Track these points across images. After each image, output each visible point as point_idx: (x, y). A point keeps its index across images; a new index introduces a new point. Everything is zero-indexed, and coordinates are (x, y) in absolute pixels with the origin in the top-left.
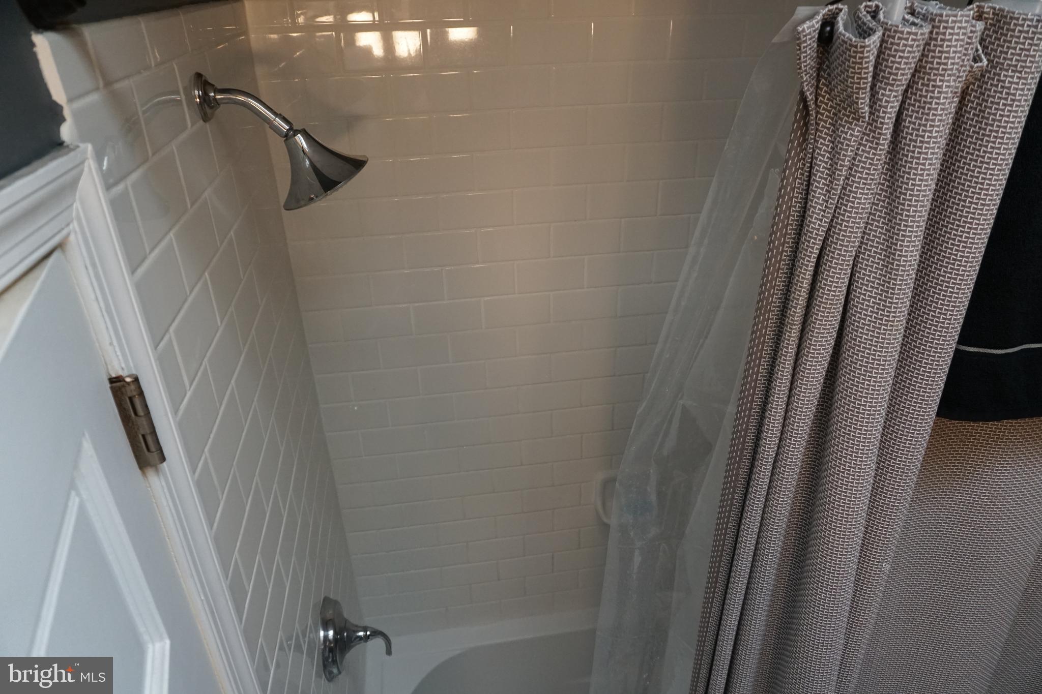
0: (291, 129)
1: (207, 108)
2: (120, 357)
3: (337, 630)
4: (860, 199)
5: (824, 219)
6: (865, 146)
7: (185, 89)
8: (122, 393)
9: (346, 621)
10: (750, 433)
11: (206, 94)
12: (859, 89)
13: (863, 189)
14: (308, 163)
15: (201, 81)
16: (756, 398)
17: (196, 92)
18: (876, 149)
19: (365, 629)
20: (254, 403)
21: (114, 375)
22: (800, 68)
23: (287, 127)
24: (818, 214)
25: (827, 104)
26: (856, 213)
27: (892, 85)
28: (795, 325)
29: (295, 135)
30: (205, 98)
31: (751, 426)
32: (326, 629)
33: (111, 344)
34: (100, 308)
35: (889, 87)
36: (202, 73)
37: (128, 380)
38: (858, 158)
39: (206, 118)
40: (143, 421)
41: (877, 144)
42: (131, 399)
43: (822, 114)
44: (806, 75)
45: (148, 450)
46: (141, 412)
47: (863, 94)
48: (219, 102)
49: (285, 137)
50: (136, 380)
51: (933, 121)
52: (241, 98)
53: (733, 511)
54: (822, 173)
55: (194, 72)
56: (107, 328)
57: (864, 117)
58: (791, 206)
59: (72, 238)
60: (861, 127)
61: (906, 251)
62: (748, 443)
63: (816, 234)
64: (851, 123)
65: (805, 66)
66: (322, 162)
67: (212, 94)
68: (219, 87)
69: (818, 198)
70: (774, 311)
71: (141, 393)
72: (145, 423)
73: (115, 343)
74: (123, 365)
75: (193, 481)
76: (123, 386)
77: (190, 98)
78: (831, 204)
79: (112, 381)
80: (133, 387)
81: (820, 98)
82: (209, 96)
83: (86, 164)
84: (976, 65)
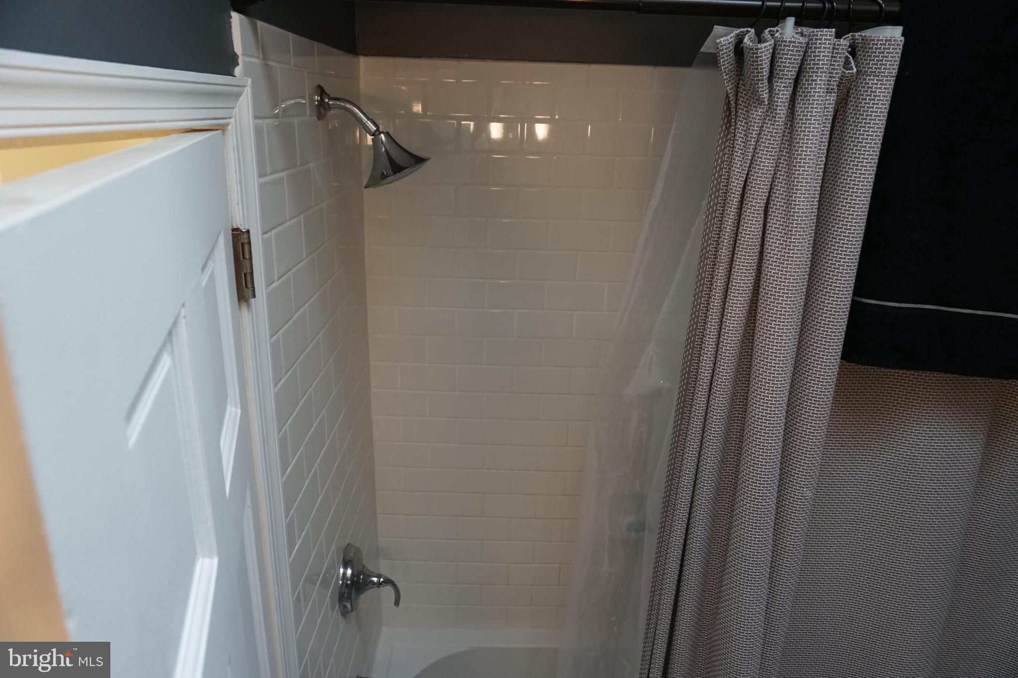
0: (378, 129)
1: (322, 110)
2: (241, 216)
3: (355, 573)
4: (764, 162)
5: (741, 178)
6: (767, 123)
7: (309, 95)
8: (238, 240)
9: (364, 566)
10: (694, 363)
11: (322, 100)
12: (758, 80)
13: (766, 155)
14: (384, 149)
15: (321, 91)
16: (699, 332)
17: (316, 97)
18: (774, 125)
19: (379, 577)
20: (318, 336)
21: (235, 227)
22: (721, 70)
23: (375, 129)
24: (737, 175)
25: (744, 98)
26: (762, 173)
27: (782, 79)
28: (722, 263)
29: (380, 134)
30: (321, 102)
31: (695, 357)
32: (345, 568)
33: (238, 204)
34: (237, 179)
35: (780, 80)
36: (322, 85)
37: (244, 230)
38: (763, 132)
39: (320, 117)
40: (247, 262)
41: (774, 121)
42: (243, 244)
43: (741, 105)
44: (726, 75)
45: (246, 287)
46: (247, 256)
47: (761, 84)
48: (331, 106)
49: (372, 136)
50: (248, 232)
51: (813, 104)
52: (348, 106)
53: (682, 436)
54: (740, 145)
55: (317, 84)
56: (238, 193)
57: (764, 102)
58: (722, 175)
59: (230, 127)
60: (763, 109)
61: (799, 201)
62: (693, 372)
63: (735, 190)
64: (757, 107)
65: (724, 69)
66: (396, 155)
67: (327, 100)
68: (332, 96)
69: (737, 164)
70: (710, 258)
71: (249, 243)
72: (248, 264)
73: (240, 205)
74: (242, 223)
75: (270, 342)
76: (240, 234)
77: (312, 101)
78: (745, 167)
79: (233, 230)
80: (246, 236)
81: (740, 94)
82: (325, 102)
83: (246, 89)
84: (847, 72)
